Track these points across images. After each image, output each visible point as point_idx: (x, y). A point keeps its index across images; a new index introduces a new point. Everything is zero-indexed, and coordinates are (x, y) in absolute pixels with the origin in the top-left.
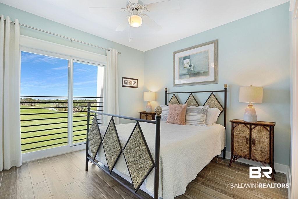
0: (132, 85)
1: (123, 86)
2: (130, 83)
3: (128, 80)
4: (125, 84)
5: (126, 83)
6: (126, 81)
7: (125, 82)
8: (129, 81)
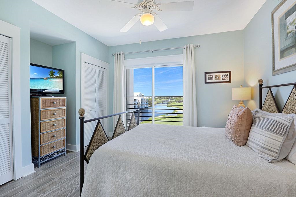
0: (221, 80)
1: (206, 82)
2: (217, 77)
3: (214, 74)
4: (209, 80)
5: (211, 78)
6: (210, 76)
7: (208, 78)
8: (216, 76)
